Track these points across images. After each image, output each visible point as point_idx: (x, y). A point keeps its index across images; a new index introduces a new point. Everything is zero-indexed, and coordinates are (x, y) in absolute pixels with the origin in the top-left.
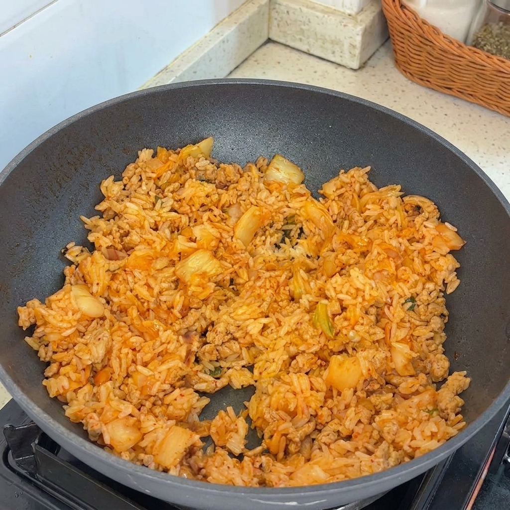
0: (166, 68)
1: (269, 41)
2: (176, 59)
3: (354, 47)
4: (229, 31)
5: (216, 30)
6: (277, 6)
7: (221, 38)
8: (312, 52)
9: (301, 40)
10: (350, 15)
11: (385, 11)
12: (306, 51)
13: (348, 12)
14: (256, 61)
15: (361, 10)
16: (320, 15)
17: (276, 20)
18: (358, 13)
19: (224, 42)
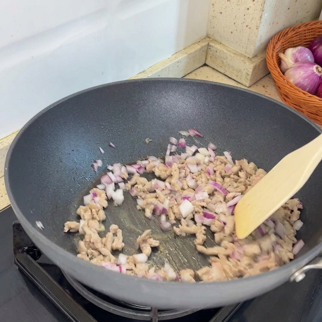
1: (205, 65)
2: (150, 67)
3: (248, 75)
4: (182, 57)
5: (175, 55)
6: (211, 47)
7: (177, 60)
8: (226, 74)
9: (221, 67)
10: (248, 58)
11: (267, 59)
13: (248, 56)
14: (195, 74)
15: (255, 56)
16: (233, 55)
17: (210, 54)
18: (253, 57)
19: (178, 62)
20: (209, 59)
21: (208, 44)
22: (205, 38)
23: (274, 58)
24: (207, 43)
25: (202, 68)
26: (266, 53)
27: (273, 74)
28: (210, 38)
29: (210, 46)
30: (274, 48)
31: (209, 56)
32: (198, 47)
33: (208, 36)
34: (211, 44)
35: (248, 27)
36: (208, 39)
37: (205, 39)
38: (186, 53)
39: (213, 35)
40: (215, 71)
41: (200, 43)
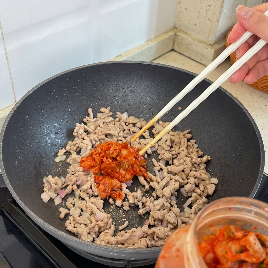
0: (120, 55)
1: (173, 50)
2: (126, 52)
4: (153, 44)
5: (147, 43)
7: (148, 46)
8: (191, 57)
9: (187, 52)
10: (210, 44)
12: (189, 56)
13: (210, 43)
14: (165, 58)
15: (216, 43)
16: (196, 42)
17: (177, 42)
18: (214, 44)
19: (149, 48)
20: (176, 45)
21: (175, 34)
25: (169, 53)
28: (177, 29)
29: (177, 35)
32: (166, 36)
33: (175, 28)
34: (178, 34)
35: (210, 20)
36: (175, 30)
37: (173, 30)
38: (157, 41)
39: (180, 27)
40: (181, 55)
41: (168, 33)
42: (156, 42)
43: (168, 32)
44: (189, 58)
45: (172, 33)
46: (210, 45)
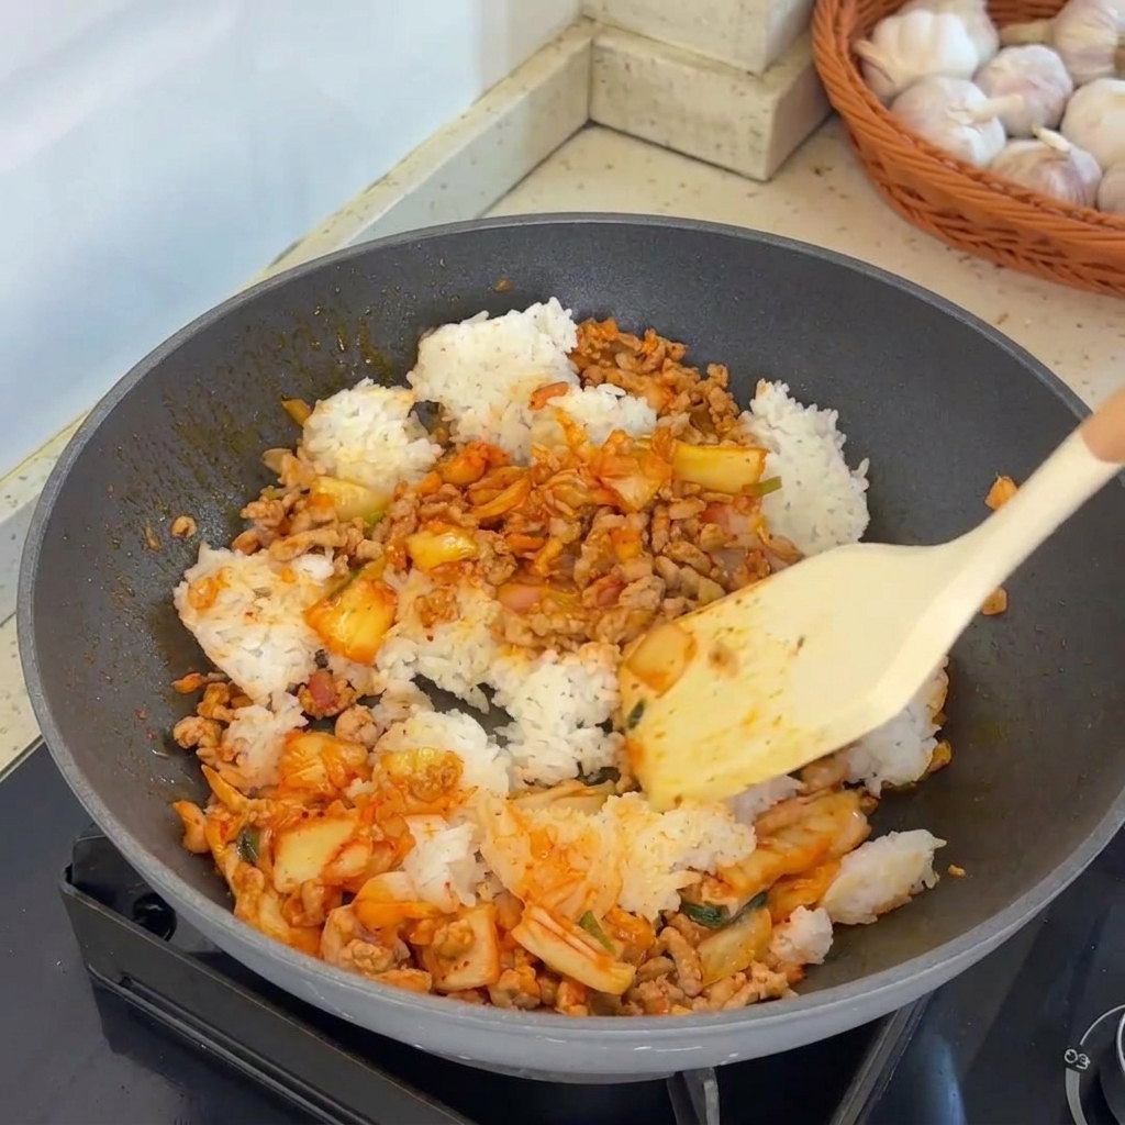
0: (385, 177)
1: (591, 123)
3: (758, 135)
4: (512, 103)
5: (484, 103)
6: (606, 56)
7: (495, 119)
8: (675, 144)
9: (652, 122)
10: (749, 73)
11: (818, 64)
12: (663, 143)
13: (745, 66)
14: (564, 164)
16: (691, 72)
17: (603, 81)
18: (767, 69)
19: (499, 126)
20: (601, 99)
21: (592, 44)
22: (575, 25)
23: (846, 57)
24: (588, 40)
25: (580, 140)
26: (815, 45)
27: (853, 114)
28: (592, 20)
29: (602, 49)
30: (837, 22)
31: (601, 89)
32: (557, 62)
33: (585, 18)
34: (605, 42)
36: (586, 26)
37: (578, 26)
38: (524, 89)
39: (605, 8)
40: (632, 141)
41: (563, 45)
42: (521, 97)
43: (560, 39)
44: (668, 149)
45: (578, 45)
46: (750, 77)
